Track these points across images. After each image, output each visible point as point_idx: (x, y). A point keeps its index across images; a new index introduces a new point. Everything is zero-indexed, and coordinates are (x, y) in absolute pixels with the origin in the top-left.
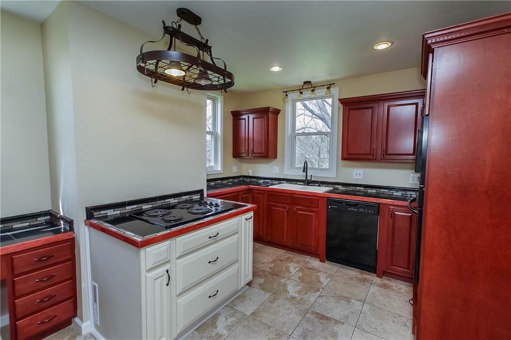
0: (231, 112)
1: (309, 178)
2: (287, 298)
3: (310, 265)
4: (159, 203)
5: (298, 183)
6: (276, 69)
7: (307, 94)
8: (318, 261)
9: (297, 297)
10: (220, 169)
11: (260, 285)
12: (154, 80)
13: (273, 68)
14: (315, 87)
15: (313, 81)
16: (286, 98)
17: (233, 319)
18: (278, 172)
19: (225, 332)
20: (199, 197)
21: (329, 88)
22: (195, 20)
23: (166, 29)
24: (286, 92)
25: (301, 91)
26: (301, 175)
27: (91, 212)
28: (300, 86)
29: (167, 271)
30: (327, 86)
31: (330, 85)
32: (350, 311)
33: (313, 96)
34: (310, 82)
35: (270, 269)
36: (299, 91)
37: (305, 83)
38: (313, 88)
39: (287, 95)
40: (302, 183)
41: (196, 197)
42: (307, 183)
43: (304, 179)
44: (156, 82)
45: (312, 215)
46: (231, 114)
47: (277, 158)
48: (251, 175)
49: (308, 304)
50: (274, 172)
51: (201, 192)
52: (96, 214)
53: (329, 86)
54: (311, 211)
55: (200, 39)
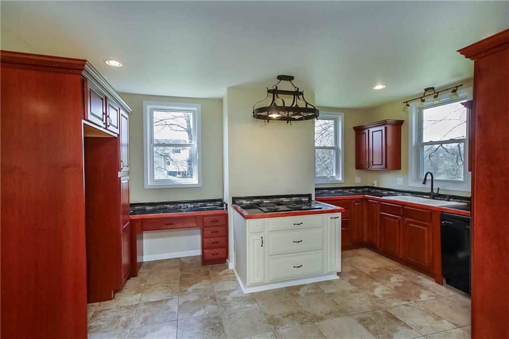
0: (354, 128)
1: (435, 191)
2: (369, 295)
3: (419, 282)
4: (275, 200)
5: (425, 196)
6: (379, 87)
7: (430, 100)
8: (433, 281)
9: (379, 298)
10: (341, 179)
11: (350, 280)
12: (267, 121)
13: (376, 87)
14: (438, 93)
15: (436, 86)
16: (407, 108)
17: (313, 291)
18: (402, 184)
19: (303, 295)
20: (307, 199)
21: (454, 91)
22: (290, 78)
23: (269, 91)
24: (407, 102)
25: (422, 99)
26: (427, 188)
27: (234, 200)
28: (421, 94)
29: (262, 237)
30: (451, 90)
31: (457, 87)
32: (430, 326)
33: (436, 102)
34: (433, 88)
35: (370, 272)
36: (420, 99)
37: (426, 90)
38: (436, 94)
39: (408, 105)
40: (428, 197)
41: (305, 199)
42: (433, 196)
43: (429, 191)
44: (268, 122)
45: (424, 229)
46: (353, 130)
47: (400, 169)
48: (375, 186)
49: (386, 305)
50: (398, 183)
51: (309, 196)
52: (237, 202)
53: (455, 89)
54: (424, 225)
55: (293, 90)
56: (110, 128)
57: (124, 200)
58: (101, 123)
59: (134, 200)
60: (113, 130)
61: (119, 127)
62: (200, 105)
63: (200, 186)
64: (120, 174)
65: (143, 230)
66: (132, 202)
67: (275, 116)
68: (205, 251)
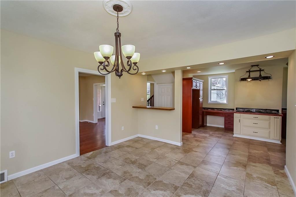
27: (237, 109)
29: (239, 120)
55: (259, 69)
56: (197, 88)
57: (200, 106)
58: (195, 87)
59: (204, 106)
60: (198, 88)
61: (200, 87)
62: (228, 75)
63: (227, 104)
64: (200, 98)
65: (207, 115)
66: (203, 107)
67: (249, 80)
68: (226, 125)
